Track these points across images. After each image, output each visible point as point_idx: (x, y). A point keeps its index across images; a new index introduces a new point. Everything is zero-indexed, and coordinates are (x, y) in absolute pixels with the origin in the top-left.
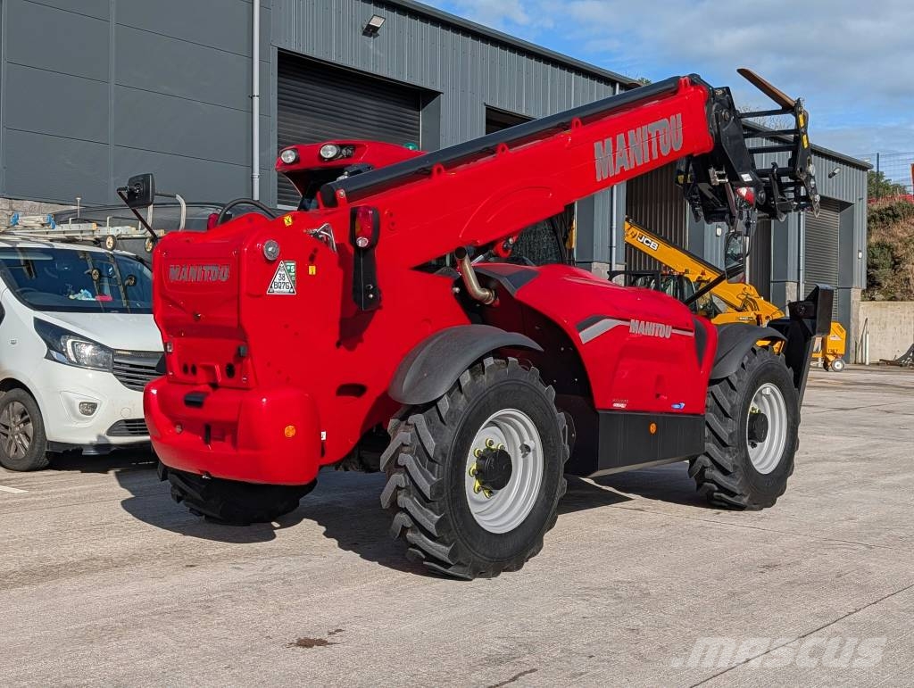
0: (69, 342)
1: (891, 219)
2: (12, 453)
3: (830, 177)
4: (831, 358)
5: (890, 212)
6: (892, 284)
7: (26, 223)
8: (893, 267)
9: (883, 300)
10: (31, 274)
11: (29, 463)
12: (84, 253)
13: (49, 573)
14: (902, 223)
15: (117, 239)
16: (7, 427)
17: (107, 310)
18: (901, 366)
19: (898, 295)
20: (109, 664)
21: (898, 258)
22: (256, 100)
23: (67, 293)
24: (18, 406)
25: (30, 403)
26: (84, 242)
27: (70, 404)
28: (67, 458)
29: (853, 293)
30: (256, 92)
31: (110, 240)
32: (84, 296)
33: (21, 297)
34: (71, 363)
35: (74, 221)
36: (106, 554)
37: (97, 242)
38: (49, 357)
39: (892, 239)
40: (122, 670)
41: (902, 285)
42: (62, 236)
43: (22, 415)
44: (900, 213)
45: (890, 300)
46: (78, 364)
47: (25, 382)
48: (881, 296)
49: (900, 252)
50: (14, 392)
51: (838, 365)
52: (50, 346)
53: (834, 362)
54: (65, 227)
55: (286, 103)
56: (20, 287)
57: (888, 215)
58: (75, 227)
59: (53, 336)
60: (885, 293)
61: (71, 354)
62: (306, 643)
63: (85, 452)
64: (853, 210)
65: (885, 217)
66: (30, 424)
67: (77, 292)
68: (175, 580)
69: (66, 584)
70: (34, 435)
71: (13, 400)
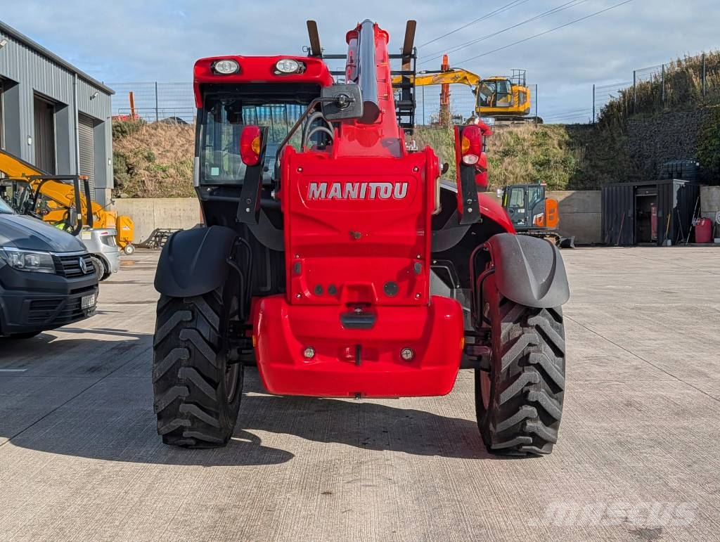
1: (120, 134)
3: (91, 99)
5: (119, 129)
6: (131, 185)
8: (128, 172)
9: (128, 197)
14: (128, 138)
18: (149, 248)
19: (139, 193)
21: (131, 165)
29: (106, 193)
39: (123, 150)
41: (139, 186)
44: (127, 130)
45: (133, 197)
48: (126, 195)
49: (132, 161)
57: (117, 131)
60: (128, 192)
65: (116, 133)
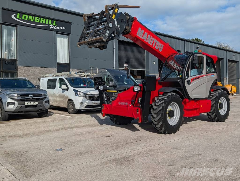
0: (79, 93)
2: (70, 111)
3: (233, 56)
4: (233, 93)
7: (72, 73)
10: (73, 82)
11: (73, 113)
12: (82, 78)
13: (72, 128)
15: (87, 76)
16: (70, 107)
17: (85, 87)
20: (77, 139)
22: (114, 49)
23: (79, 85)
24: (71, 103)
25: (73, 103)
26: (82, 76)
27: (79, 103)
28: (79, 112)
29: (239, 80)
30: (114, 48)
31: (86, 76)
32: (82, 85)
33: (71, 86)
34: (79, 96)
35: (80, 73)
36: (81, 125)
37: (84, 76)
38: (76, 95)
40: (79, 139)
42: (79, 75)
43: (72, 105)
46: (80, 96)
47: (72, 99)
50: (71, 101)
51: (235, 94)
52: (76, 93)
53: (234, 94)
54: (79, 74)
55: (120, 49)
56: (71, 84)
58: (81, 74)
59: (76, 92)
61: (79, 95)
62: (107, 137)
63: (82, 111)
64: (239, 62)
66: (73, 106)
67: (81, 84)
68: (91, 129)
69: (74, 129)
70: (74, 108)
71: (70, 102)
